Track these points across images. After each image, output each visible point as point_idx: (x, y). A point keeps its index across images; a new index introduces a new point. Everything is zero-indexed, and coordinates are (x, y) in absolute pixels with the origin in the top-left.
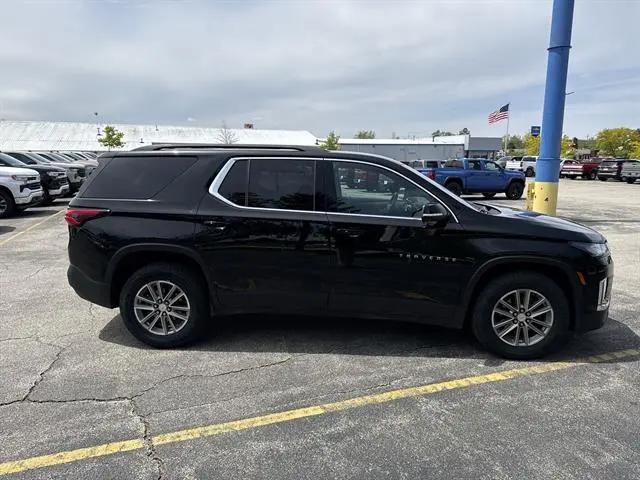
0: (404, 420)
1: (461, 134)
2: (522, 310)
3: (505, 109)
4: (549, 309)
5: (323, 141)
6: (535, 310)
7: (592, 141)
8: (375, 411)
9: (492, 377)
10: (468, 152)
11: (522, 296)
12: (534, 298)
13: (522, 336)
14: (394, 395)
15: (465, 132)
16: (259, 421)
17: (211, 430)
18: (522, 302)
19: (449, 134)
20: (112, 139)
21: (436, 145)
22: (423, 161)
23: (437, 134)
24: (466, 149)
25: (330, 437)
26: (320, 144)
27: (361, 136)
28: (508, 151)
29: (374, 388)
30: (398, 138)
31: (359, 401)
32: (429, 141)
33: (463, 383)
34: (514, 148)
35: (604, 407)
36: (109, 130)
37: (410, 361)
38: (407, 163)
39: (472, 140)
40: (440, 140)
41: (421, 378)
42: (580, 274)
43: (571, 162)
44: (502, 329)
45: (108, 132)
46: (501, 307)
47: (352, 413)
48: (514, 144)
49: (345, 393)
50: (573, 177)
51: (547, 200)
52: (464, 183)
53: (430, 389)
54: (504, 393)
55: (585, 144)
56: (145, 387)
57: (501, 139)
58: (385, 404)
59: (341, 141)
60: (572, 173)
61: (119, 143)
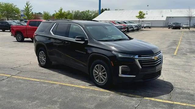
2: (100, 71)
6: (103, 72)
13: (100, 80)
20: (141, 16)
36: (140, 12)
42: (112, 62)
45: (140, 13)
61: (143, 18)
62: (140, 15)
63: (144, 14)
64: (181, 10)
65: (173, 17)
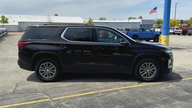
0: (115, 93)
1: (139, 18)
2: (148, 68)
3: (155, 9)
4: (155, 68)
5: (87, 21)
6: (151, 68)
7: (188, 21)
8: (108, 92)
9: (139, 86)
10: (141, 25)
11: (148, 65)
12: (151, 65)
13: (148, 76)
14: (113, 89)
15: (141, 17)
16: (79, 95)
17: (67, 97)
18: (148, 66)
19: (135, 18)
21: (129, 23)
22: (124, 29)
23: (130, 18)
24: (141, 24)
25: (97, 97)
26: (86, 22)
27: (101, 19)
28: (157, 25)
29: (108, 88)
30: (115, 20)
31: (104, 91)
32: (127, 21)
33: (131, 87)
34: (159, 23)
35: (166, 90)
36: (3, 17)
37: (118, 83)
38: (118, 30)
39: (143, 21)
40: (131, 21)
41: (120, 86)
42: (163, 58)
43: (178, 29)
44: (142, 73)
46: (142, 67)
47: (102, 93)
48: (159, 22)
49: (100, 89)
50: (179, 34)
51: (165, 41)
52: (138, 37)
53: (122, 88)
54: (142, 88)
55: (186, 22)
56: (46, 90)
57: (154, 20)
58: (111, 91)
59: (93, 21)
60: (178, 33)
61: (7, 22)
62: (3, 20)
63: (7, 19)
64: (29, 16)
65: (24, 22)
